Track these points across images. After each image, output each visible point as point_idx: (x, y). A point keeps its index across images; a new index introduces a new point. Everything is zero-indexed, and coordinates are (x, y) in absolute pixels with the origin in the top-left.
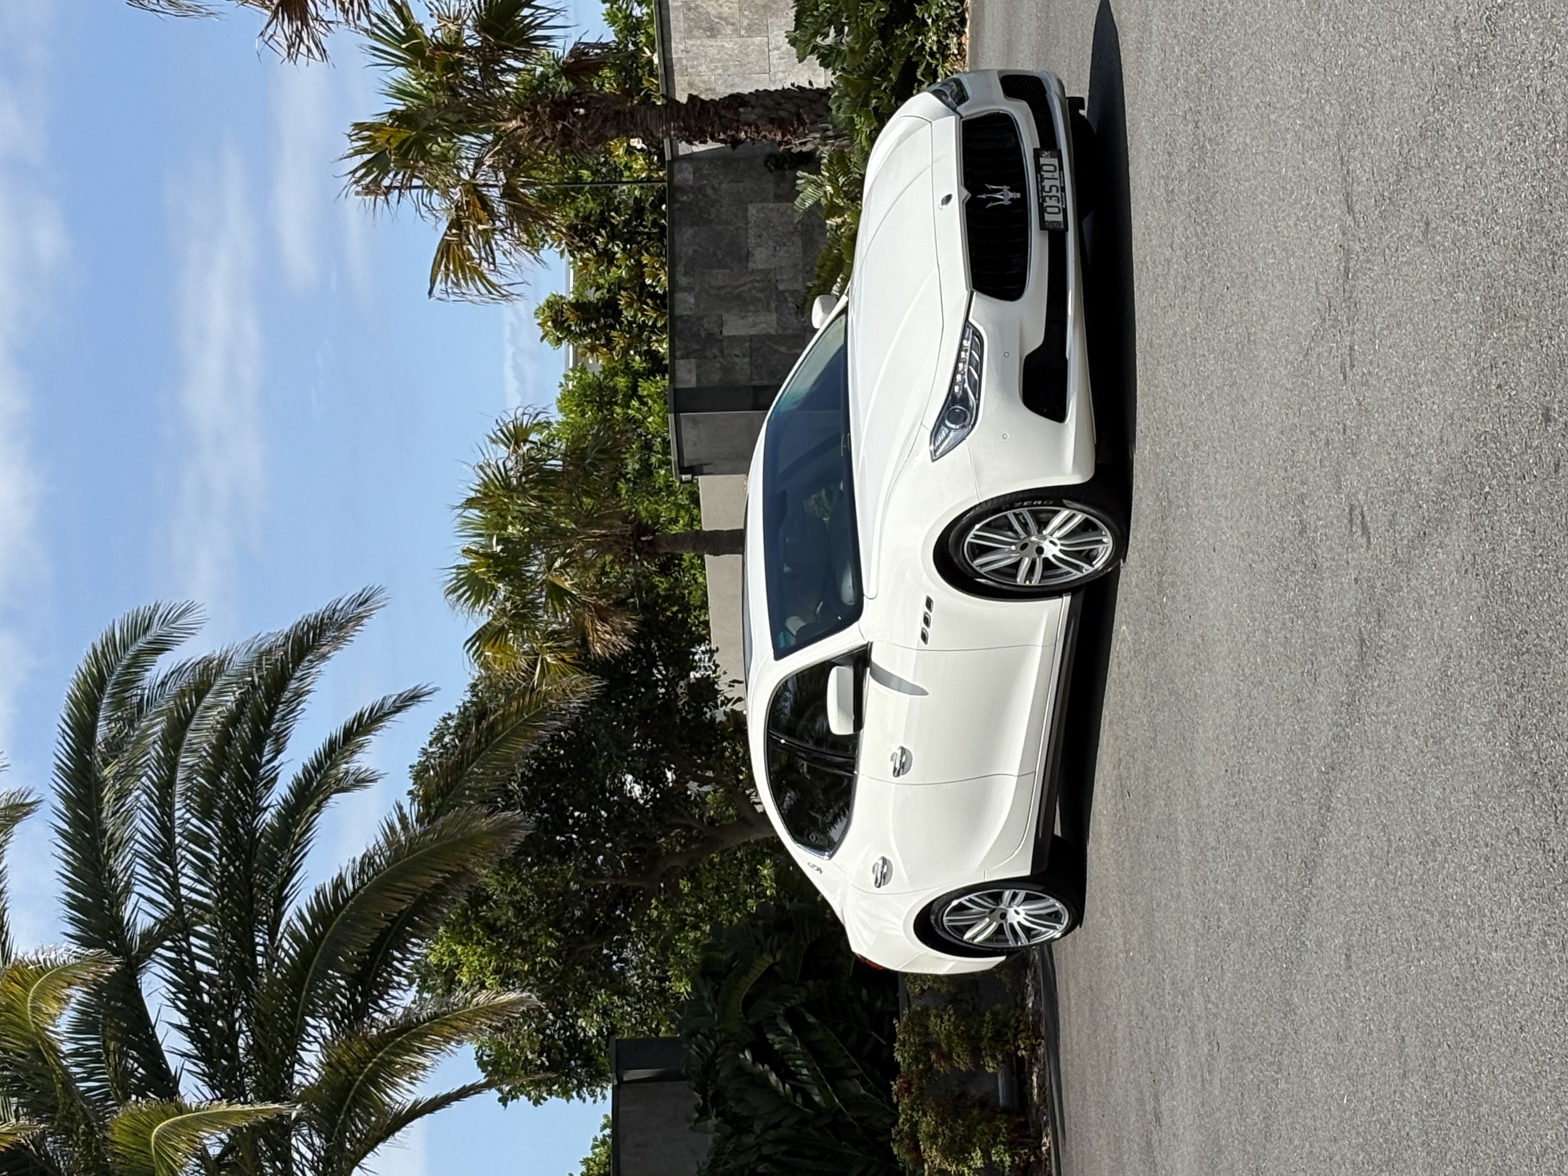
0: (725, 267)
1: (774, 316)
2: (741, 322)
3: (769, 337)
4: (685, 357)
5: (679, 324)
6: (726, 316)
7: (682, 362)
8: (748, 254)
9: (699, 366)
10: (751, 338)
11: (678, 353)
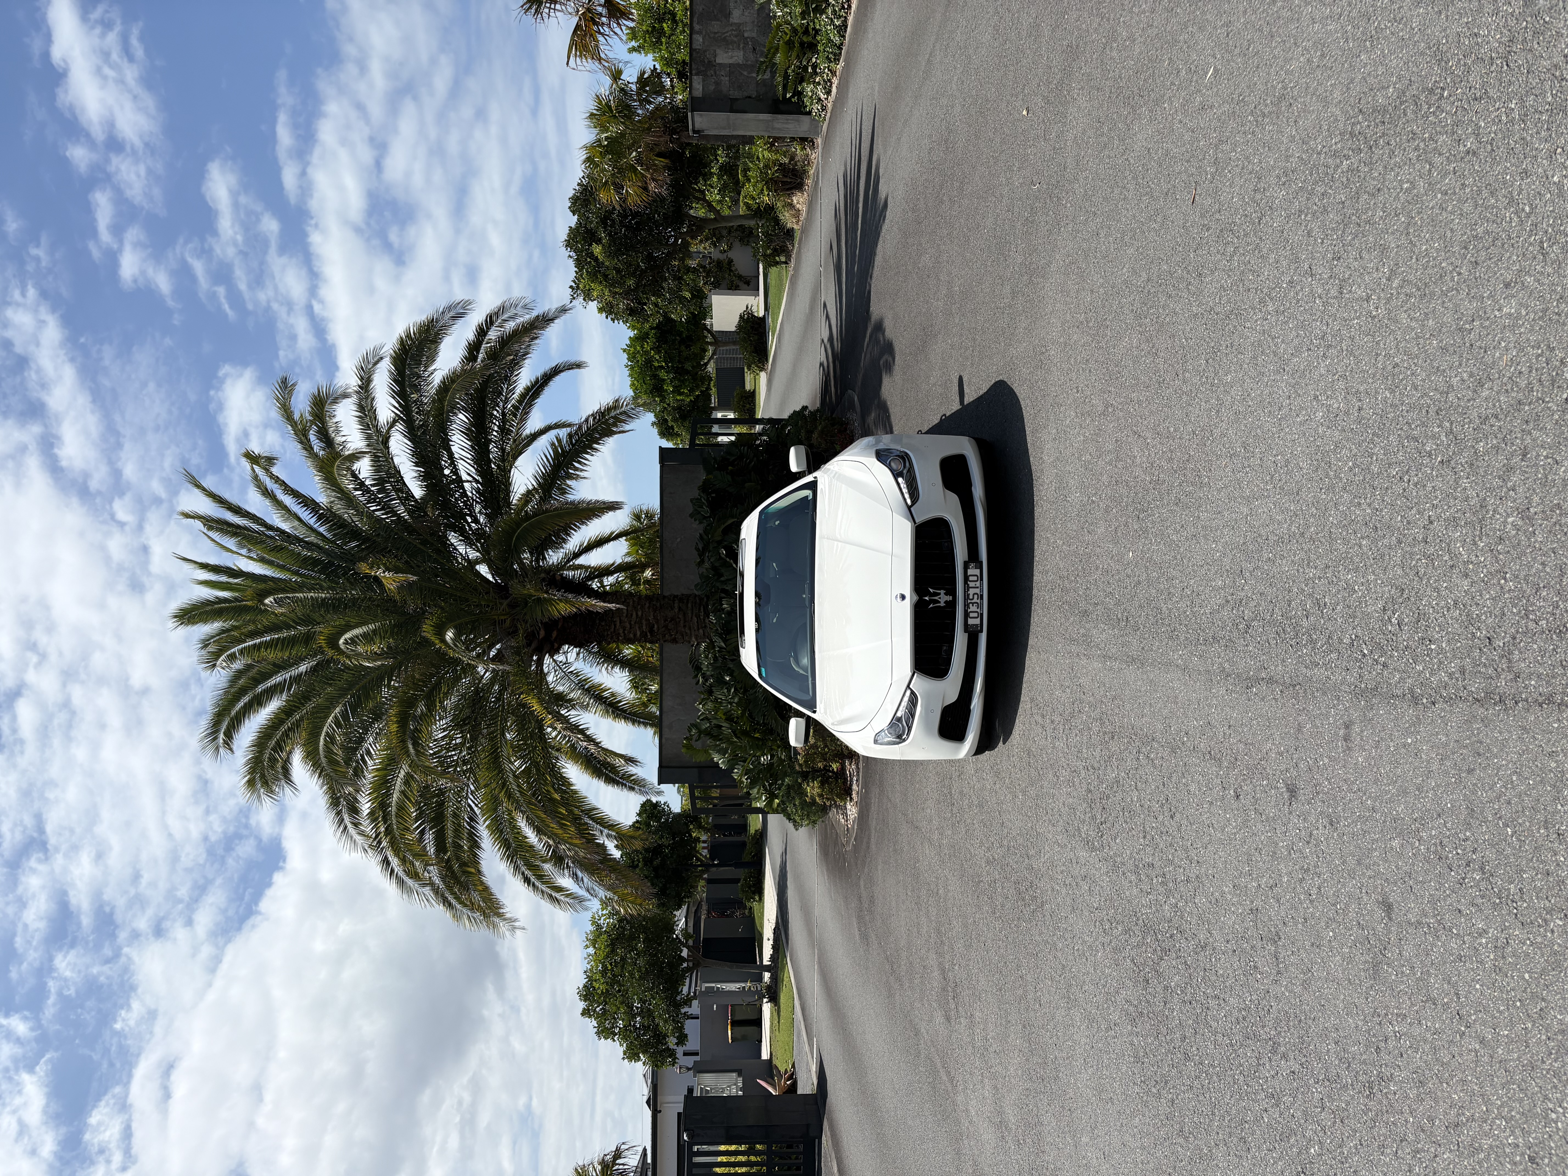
0: (718, 20)
1: (742, 53)
2: (726, 55)
3: (738, 65)
4: (697, 74)
5: (694, 54)
6: (718, 51)
7: (695, 77)
8: (730, 13)
9: (704, 81)
10: (730, 65)
11: (694, 72)
